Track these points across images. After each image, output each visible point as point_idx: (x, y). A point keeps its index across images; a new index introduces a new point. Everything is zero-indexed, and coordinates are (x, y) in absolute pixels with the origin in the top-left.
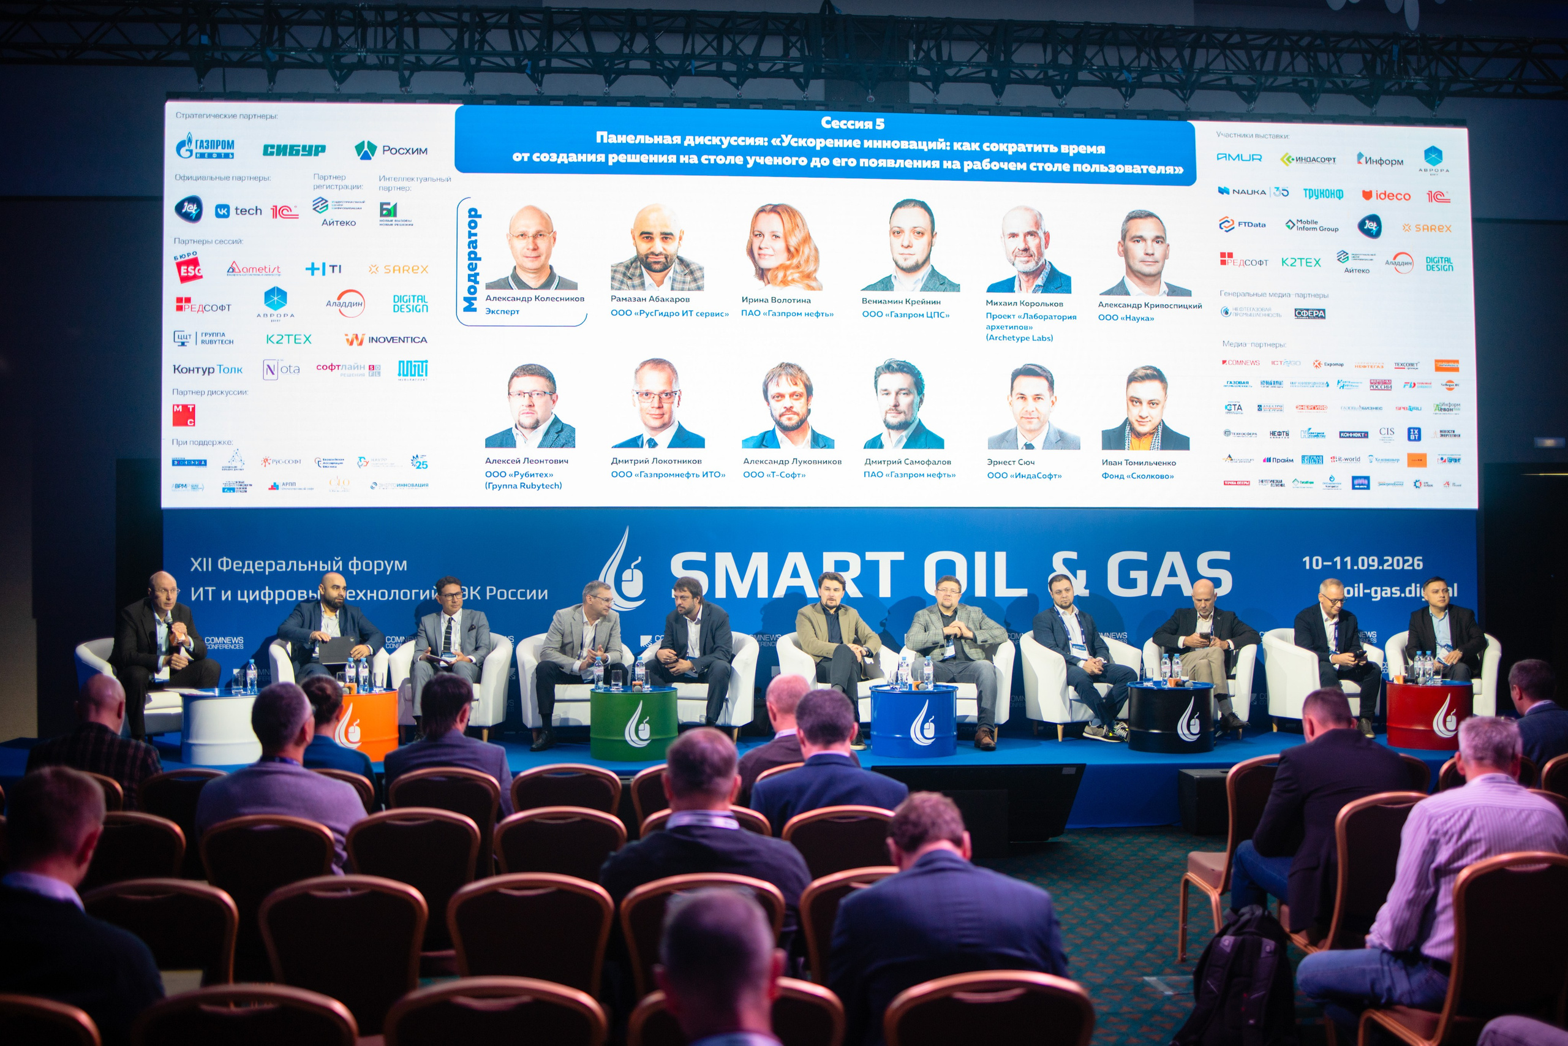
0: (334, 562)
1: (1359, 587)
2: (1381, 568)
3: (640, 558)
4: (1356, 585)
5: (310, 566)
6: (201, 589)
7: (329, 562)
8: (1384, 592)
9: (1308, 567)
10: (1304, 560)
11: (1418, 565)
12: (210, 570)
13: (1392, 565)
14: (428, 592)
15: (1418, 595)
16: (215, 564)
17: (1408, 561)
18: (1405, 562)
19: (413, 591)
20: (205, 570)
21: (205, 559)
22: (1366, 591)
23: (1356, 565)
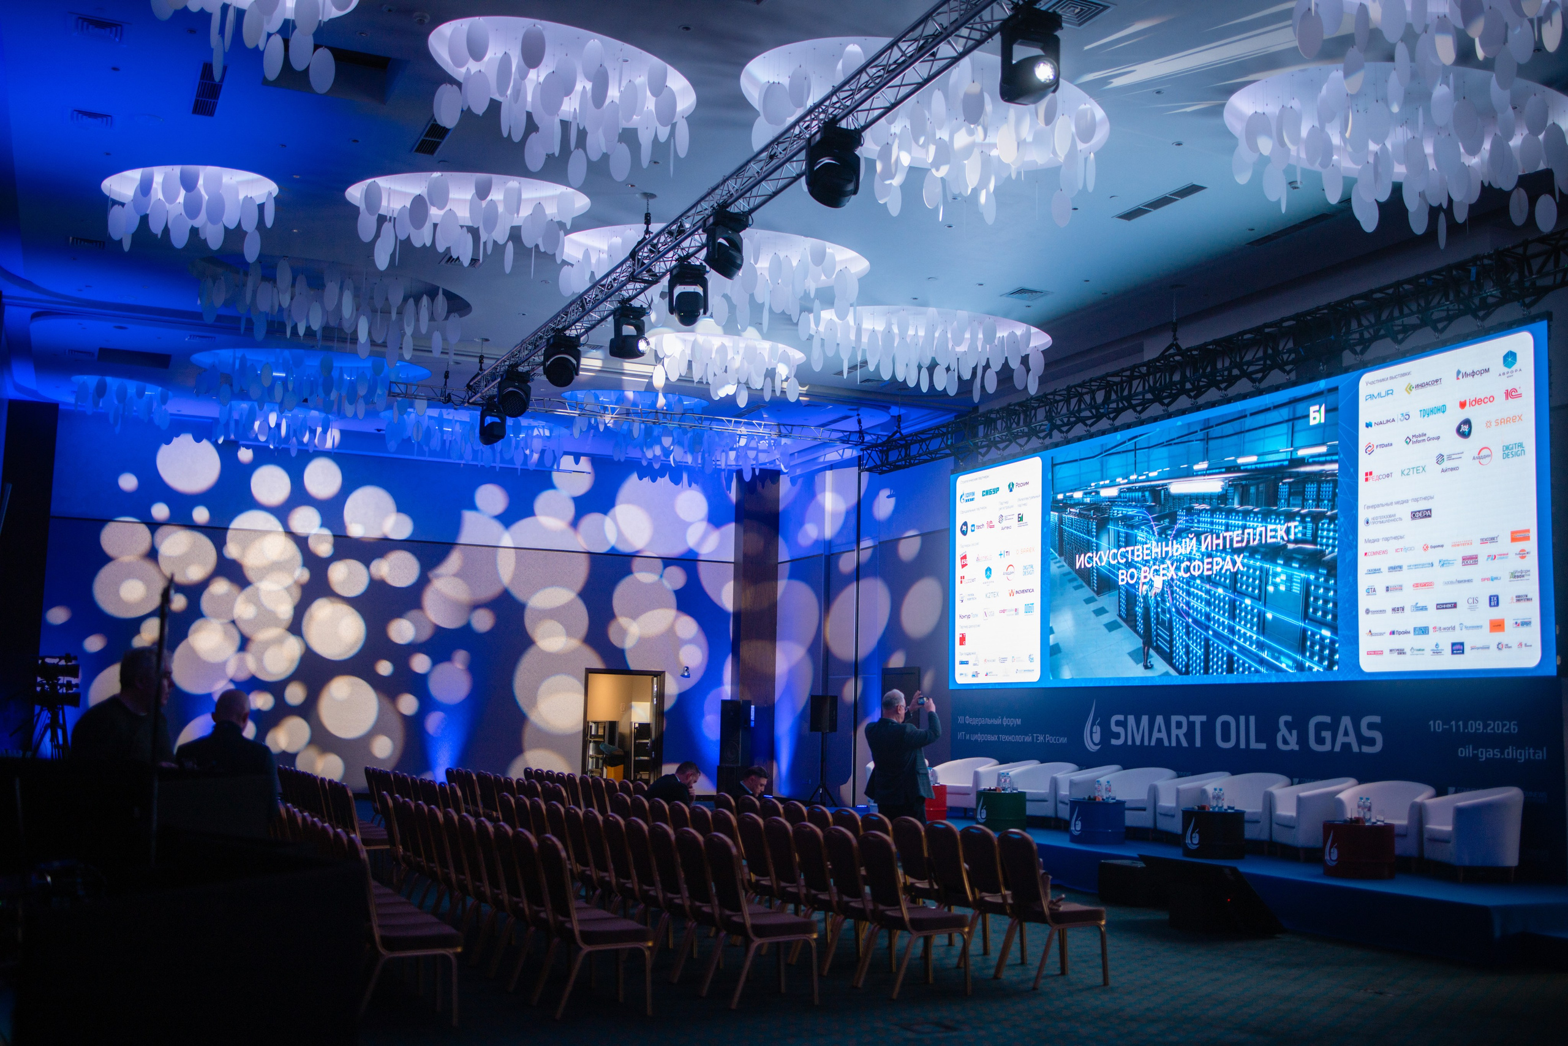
1: (1469, 749)
2: (1485, 731)
3: (1099, 718)
4: (1467, 747)
8: (1488, 754)
9: (1432, 730)
10: (1430, 723)
13: (1494, 729)
15: (1514, 757)
17: (1506, 725)
22: (1475, 752)
23: (1467, 728)
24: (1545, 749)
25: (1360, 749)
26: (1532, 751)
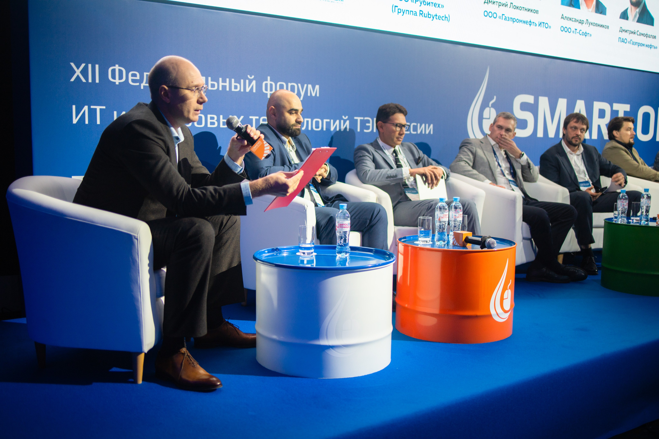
0: (247, 81)
3: (495, 97)
5: (221, 84)
6: (86, 108)
7: (242, 81)
12: (97, 81)
14: (338, 122)
16: (103, 74)
19: (325, 121)
20: (90, 81)
21: (90, 66)
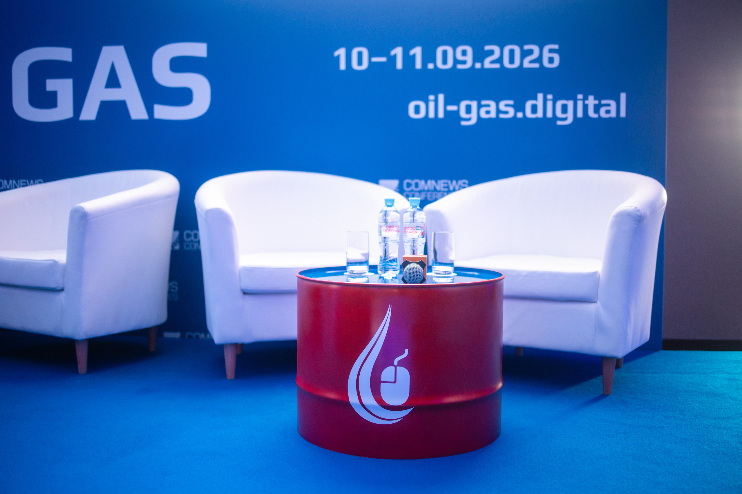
1: (436, 101)
2: (478, 66)
4: (432, 97)
8: (483, 110)
9: (343, 66)
10: (336, 54)
11: (551, 60)
13: (500, 60)
15: (549, 115)
17: (531, 52)
18: (525, 54)
22: (452, 108)
23: (434, 61)
24: (623, 96)
25: (150, 111)
26: (591, 101)
